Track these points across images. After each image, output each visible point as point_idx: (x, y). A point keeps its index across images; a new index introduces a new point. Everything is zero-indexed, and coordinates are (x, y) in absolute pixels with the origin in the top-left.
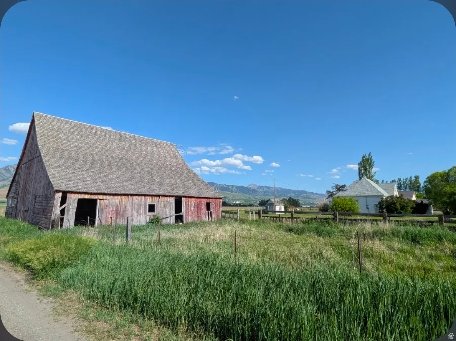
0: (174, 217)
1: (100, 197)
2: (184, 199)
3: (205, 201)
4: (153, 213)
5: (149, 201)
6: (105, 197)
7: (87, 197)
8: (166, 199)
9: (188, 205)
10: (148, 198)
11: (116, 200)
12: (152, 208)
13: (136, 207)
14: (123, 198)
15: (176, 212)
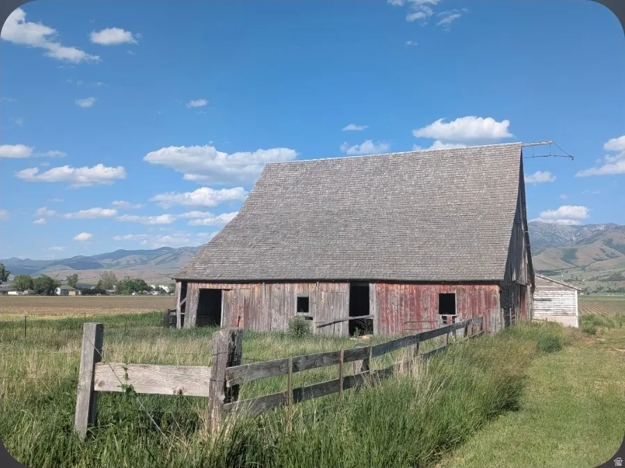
0: (347, 322)
1: (224, 286)
2: (372, 286)
3: (435, 290)
4: (305, 314)
5: (298, 290)
6: (230, 286)
7: (208, 286)
8: (331, 286)
9: (383, 300)
10: (296, 285)
11: (245, 290)
12: (303, 304)
13: (277, 301)
14: (256, 287)
15: (352, 313)
